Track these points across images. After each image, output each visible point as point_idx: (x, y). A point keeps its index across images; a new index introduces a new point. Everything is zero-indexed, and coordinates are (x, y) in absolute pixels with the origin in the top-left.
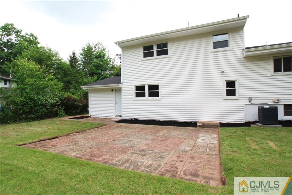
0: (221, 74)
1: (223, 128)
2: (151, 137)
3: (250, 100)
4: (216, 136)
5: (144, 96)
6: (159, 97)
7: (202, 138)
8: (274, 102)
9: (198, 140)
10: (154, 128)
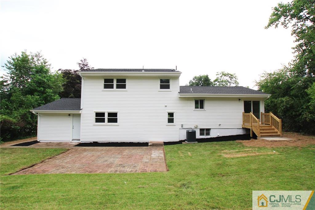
0: (165, 107)
1: (165, 146)
2: (120, 156)
3: (182, 126)
4: (162, 152)
5: (104, 122)
6: (117, 122)
7: (154, 154)
8: (195, 127)
9: (152, 155)
10: (116, 149)
